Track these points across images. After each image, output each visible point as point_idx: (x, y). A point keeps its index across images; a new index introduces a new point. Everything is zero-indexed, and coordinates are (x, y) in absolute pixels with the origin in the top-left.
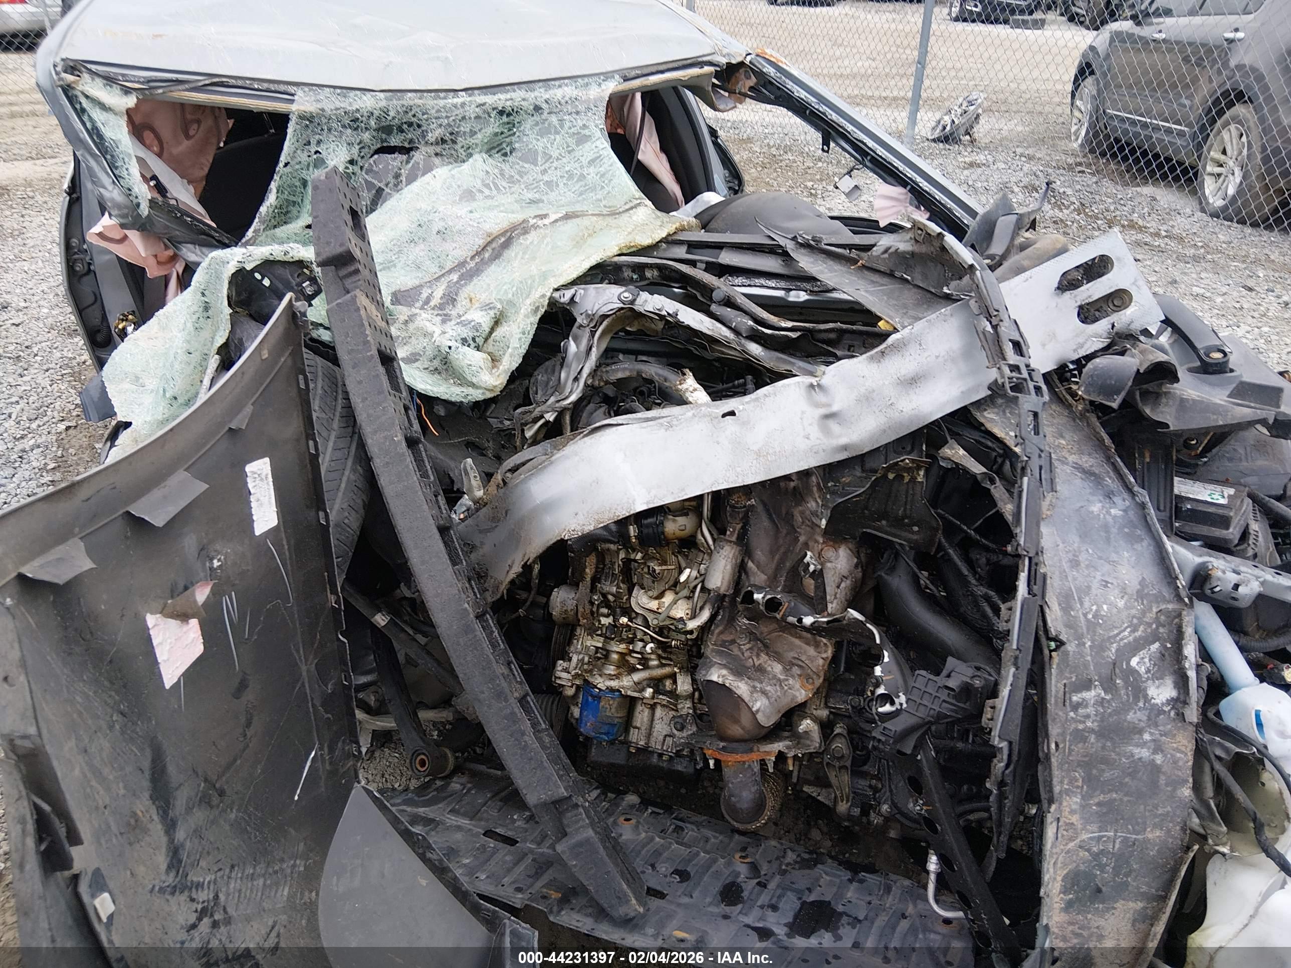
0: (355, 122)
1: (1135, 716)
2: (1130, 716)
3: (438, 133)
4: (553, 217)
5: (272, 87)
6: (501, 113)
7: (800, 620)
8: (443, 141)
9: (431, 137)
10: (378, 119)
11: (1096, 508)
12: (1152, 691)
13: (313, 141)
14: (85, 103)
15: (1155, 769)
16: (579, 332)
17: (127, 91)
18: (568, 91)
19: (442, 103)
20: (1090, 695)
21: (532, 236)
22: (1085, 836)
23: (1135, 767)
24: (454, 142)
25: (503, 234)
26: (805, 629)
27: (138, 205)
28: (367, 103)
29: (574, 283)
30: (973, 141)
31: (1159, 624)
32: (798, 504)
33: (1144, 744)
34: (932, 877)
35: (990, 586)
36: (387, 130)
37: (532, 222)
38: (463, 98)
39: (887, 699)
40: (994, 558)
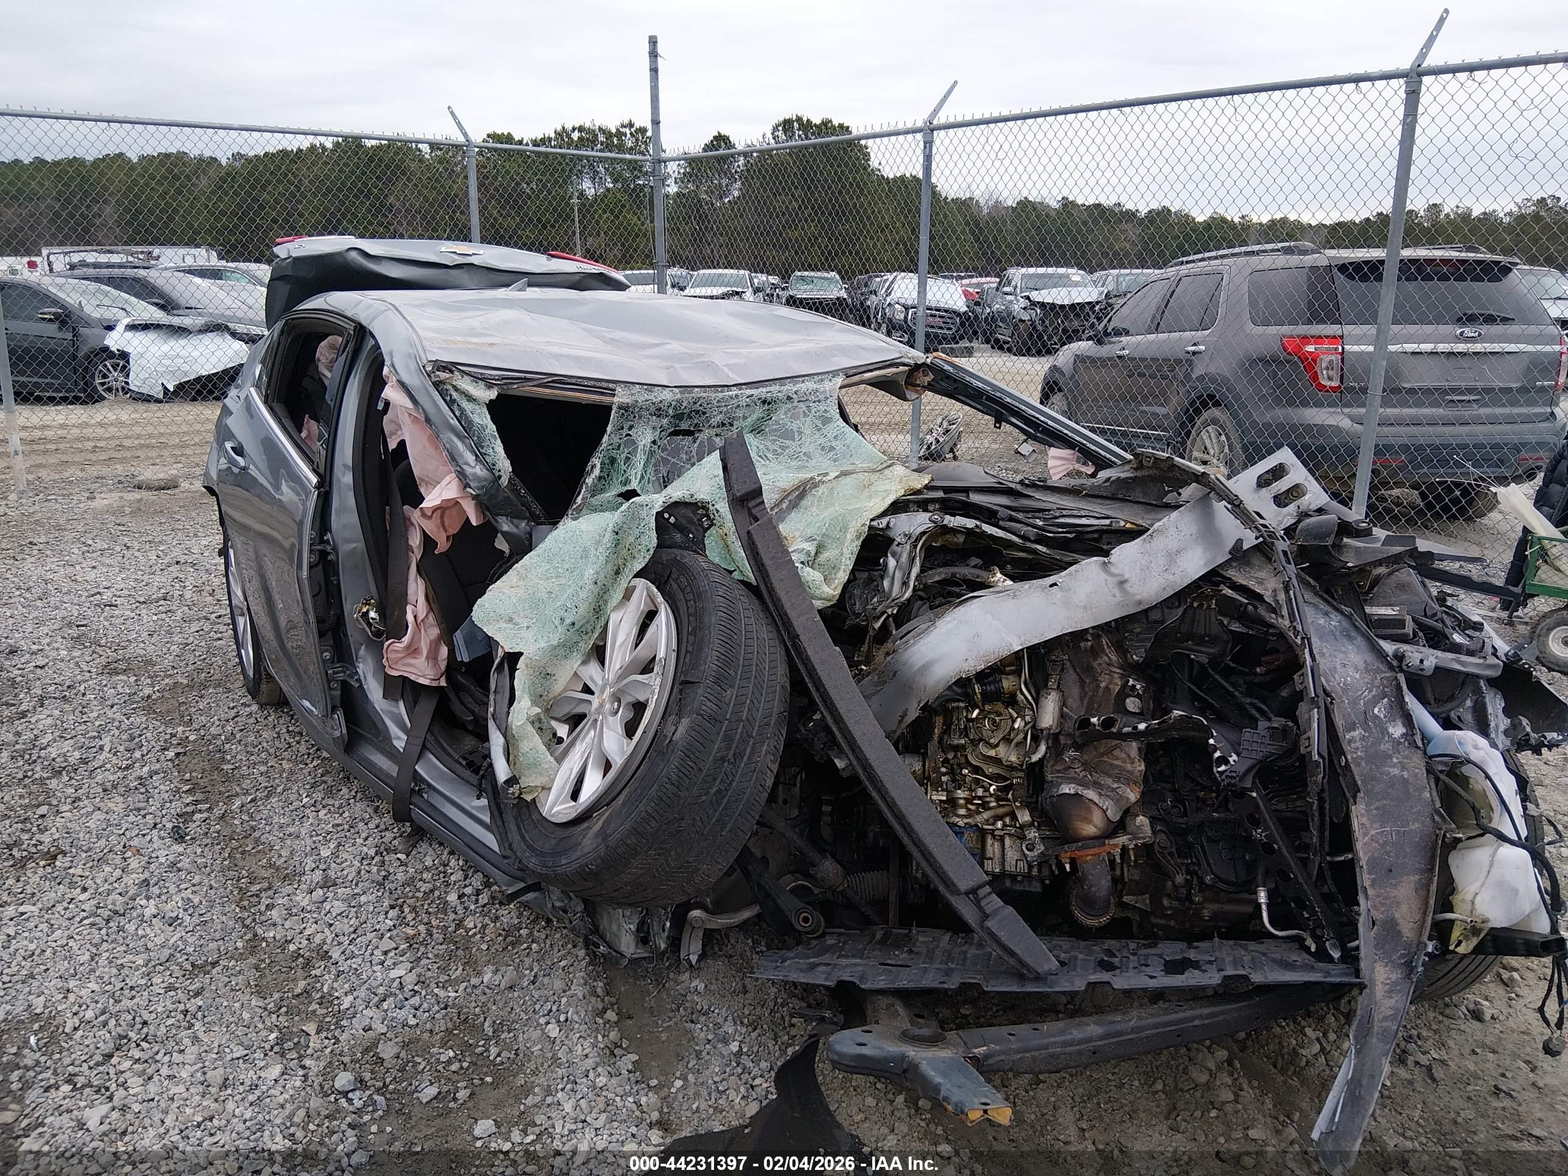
0: (659, 412)
1: (1385, 747)
2: (1382, 747)
3: (719, 418)
4: (833, 475)
5: (598, 384)
6: (764, 402)
7: (1135, 728)
8: (723, 425)
9: (714, 421)
10: (675, 408)
11: (1322, 621)
12: (1391, 730)
13: (626, 427)
14: (455, 395)
15: (1405, 781)
16: (899, 549)
17: (490, 386)
18: (810, 385)
19: (721, 395)
20: (1356, 734)
21: (822, 489)
22: (1373, 832)
23: (1393, 781)
24: (731, 425)
25: (797, 488)
26: (1141, 732)
27: (500, 477)
28: (667, 396)
29: (884, 514)
30: (955, 458)
31: (1385, 687)
32: (1095, 659)
33: (1394, 766)
34: (1264, 907)
35: (1250, 696)
36: (679, 417)
37: (818, 479)
38: (734, 392)
39: (1224, 760)
40: (1248, 679)
